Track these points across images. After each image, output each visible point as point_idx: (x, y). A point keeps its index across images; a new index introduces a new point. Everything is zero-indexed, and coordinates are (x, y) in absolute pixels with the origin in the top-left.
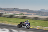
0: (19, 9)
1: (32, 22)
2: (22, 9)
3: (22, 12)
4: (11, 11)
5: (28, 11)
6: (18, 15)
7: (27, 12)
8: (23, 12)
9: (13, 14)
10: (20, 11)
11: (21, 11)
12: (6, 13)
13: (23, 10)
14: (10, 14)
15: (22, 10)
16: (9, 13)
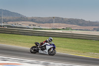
0: (62, 19)
1: (89, 45)
2: (69, 19)
3: (69, 26)
4: (45, 23)
5: (81, 23)
6: (61, 31)
7: (80, 25)
8: (71, 24)
9: (51, 28)
10: (65, 23)
11: (67, 23)
12: (35, 27)
13: (71, 21)
14: (45, 29)
15: (69, 21)
16: (42, 28)
